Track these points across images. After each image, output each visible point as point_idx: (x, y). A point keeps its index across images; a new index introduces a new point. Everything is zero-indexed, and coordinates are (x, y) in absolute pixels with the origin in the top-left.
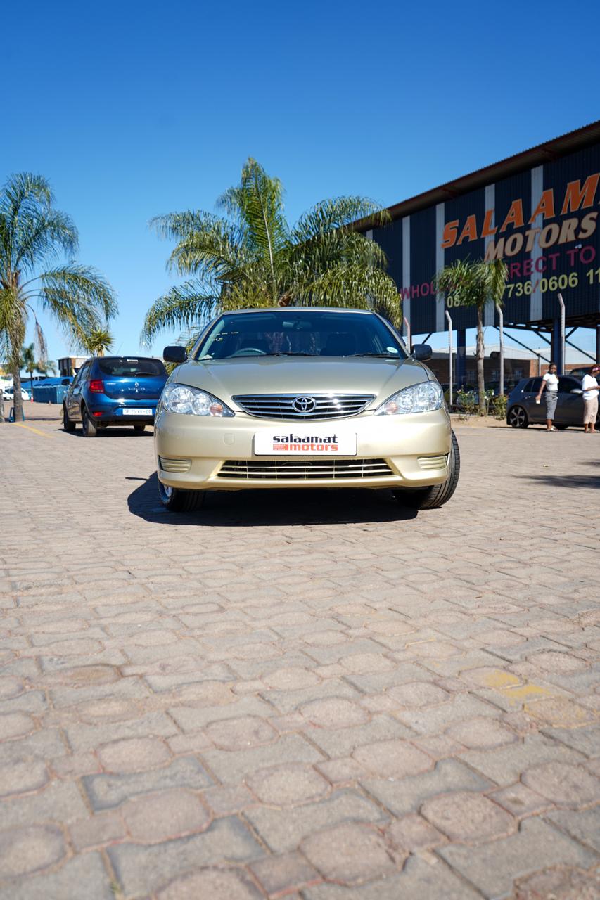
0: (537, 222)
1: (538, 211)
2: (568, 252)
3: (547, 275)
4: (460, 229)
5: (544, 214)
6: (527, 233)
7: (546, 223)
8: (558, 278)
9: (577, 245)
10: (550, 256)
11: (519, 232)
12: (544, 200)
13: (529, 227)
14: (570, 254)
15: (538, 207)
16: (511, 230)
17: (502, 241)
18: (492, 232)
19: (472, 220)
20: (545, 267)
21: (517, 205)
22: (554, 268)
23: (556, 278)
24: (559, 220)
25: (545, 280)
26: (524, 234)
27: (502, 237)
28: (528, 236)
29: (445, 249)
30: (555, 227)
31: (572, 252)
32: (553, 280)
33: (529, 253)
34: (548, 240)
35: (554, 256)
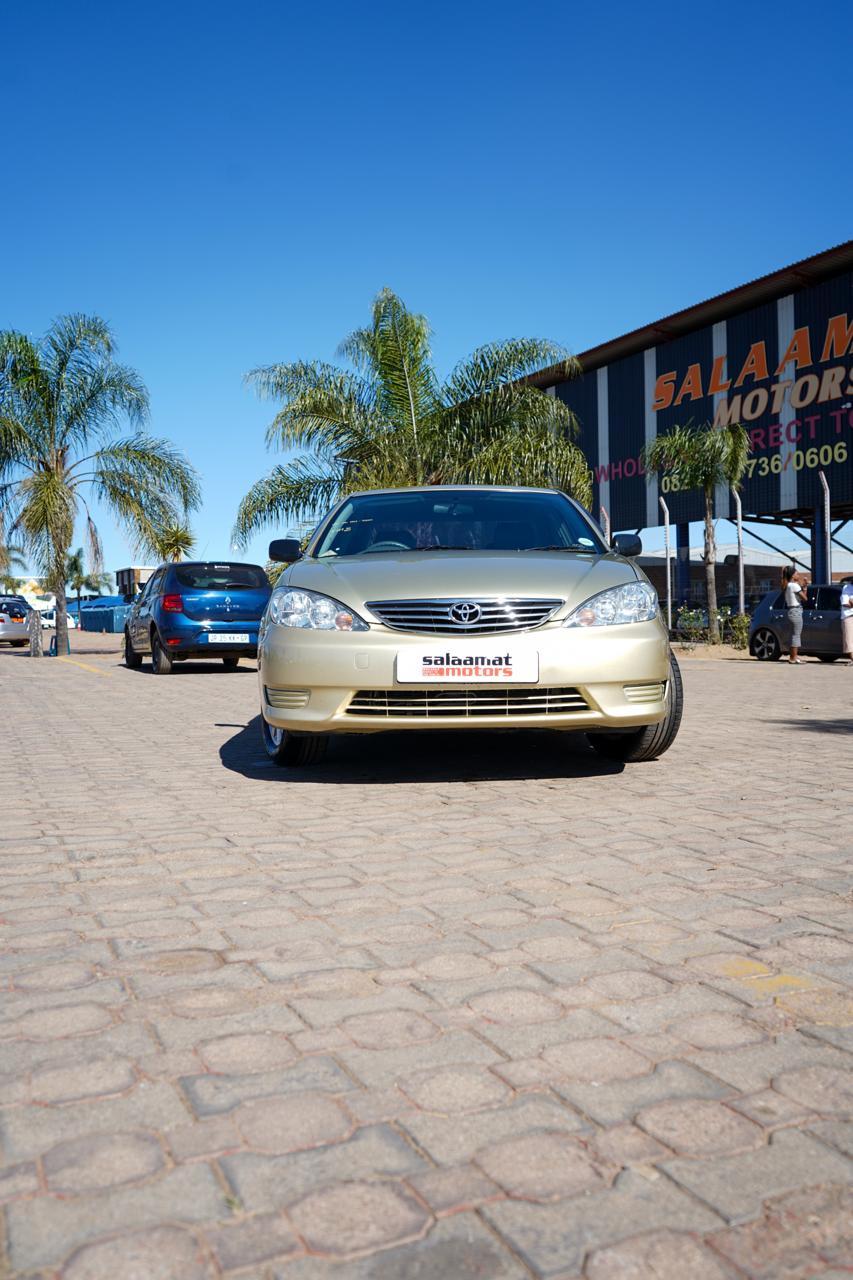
0: (787, 372)
1: (788, 357)
2: (832, 414)
3: (802, 446)
4: (678, 384)
5: (796, 361)
6: (773, 388)
7: (799, 374)
8: (819, 451)
9: (845, 403)
10: (806, 420)
11: (762, 387)
12: (796, 343)
13: (775, 380)
14: (835, 417)
15: (788, 353)
16: (750, 384)
17: (737, 399)
18: (725, 386)
19: (694, 371)
20: (800, 436)
21: (758, 349)
22: (813, 436)
23: (815, 450)
24: (818, 370)
25: (801, 453)
26: (768, 390)
27: (737, 394)
28: (774, 392)
29: (658, 411)
30: (812, 379)
31: (837, 414)
32: (812, 453)
33: (777, 415)
34: (803, 396)
35: (811, 420)
